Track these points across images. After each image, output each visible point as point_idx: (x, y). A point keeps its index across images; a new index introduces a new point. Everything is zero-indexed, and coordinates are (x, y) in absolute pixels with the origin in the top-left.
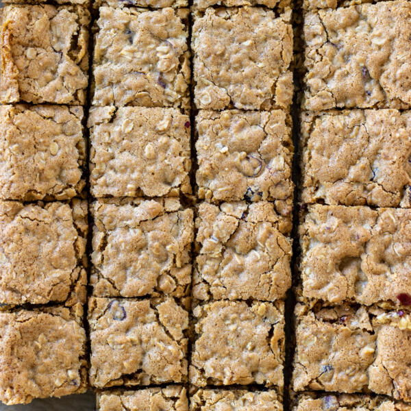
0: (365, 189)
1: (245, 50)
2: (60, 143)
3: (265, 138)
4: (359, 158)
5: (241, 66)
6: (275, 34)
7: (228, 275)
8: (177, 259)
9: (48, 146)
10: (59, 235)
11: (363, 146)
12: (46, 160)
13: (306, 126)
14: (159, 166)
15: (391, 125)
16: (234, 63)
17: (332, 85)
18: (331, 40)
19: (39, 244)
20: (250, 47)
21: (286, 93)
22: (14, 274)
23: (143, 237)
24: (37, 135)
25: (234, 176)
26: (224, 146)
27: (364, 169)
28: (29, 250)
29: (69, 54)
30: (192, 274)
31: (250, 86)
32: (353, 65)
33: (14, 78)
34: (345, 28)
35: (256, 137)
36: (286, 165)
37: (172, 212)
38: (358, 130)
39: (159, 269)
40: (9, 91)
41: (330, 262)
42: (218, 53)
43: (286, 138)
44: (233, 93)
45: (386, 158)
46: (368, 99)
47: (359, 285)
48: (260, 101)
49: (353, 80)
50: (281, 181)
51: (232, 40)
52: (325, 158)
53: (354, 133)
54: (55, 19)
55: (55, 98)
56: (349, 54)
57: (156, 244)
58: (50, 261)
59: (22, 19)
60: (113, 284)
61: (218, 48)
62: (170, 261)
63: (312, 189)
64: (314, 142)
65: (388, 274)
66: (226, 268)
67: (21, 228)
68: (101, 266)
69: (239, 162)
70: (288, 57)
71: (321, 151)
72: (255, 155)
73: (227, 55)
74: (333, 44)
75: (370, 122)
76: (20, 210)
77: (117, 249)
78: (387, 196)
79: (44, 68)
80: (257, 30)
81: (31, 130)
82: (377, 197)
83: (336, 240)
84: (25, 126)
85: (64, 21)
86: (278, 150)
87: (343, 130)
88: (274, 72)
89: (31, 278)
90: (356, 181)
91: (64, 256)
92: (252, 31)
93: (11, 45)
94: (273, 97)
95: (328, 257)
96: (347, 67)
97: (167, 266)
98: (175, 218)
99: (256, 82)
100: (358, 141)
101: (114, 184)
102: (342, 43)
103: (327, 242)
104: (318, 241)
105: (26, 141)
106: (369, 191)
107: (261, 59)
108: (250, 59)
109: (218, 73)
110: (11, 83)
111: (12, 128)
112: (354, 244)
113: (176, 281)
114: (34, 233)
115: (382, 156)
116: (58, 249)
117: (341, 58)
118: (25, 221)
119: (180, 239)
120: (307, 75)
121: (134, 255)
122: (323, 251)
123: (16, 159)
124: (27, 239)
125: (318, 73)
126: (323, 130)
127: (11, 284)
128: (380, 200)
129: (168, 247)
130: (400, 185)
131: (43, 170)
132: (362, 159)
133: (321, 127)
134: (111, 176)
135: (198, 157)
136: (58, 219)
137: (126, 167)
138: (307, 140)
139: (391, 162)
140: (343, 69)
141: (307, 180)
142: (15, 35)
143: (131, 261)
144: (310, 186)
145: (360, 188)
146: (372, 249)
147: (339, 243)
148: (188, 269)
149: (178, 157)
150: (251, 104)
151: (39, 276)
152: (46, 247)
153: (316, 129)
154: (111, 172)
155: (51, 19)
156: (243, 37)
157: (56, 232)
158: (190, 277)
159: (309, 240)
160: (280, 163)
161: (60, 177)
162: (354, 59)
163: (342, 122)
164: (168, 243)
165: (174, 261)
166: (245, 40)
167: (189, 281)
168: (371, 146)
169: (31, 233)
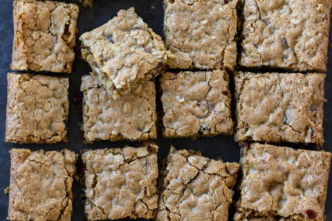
0: (280, 129)
1: (202, 27)
2: (52, 103)
3: (210, 90)
4: (276, 108)
5: (200, 38)
6: (224, 16)
7: (184, 207)
8: (147, 190)
9: (44, 105)
10: (54, 175)
11: (278, 99)
12: (42, 114)
13: (238, 86)
14: (134, 118)
15: (297, 84)
16: (195, 36)
17: (261, 49)
18: (262, 18)
19: (41, 180)
20: (206, 25)
21: (231, 57)
22: (23, 200)
23: (122, 176)
24: (37, 97)
25: (190, 118)
26: (181, 98)
27: (279, 115)
28: (34, 183)
29: (63, 38)
30: (158, 202)
31: (206, 52)
32: (277, 36)
33: (25, 53)
34: (272, 10)
35: (204, 89)
36: (227, 108)
37: (142, 157)
38: (275, 88)
39: (135, 199)
40: (20, 62)
41: (262, 184)
42: (184, 29)
43: (225, 89)
44: (194, 57)
45: (295, 107)
46: (285, 61)
47: (281, 202)
48: (213, 63)
49: (275, 47)
50: (223, 120)
51: (193, 20)
52: (252, 108)
53: (272, 90)
54: (53, 12)
55: (51, 68)
56: (274, 28)
57: (132, 180)
58: (48, 192)
59: (31, 11)
60: (103, 210)
61: (184, 25)
62: (143, 192)
63: (244, 130)
64: (244, 97)
65: (301, 196)
66: (184, 202)
67: (30, 168)
68: (93, 198)
69: (192, 108)
70: (233, 32)
71: (249, 103)
72: (204, 102)
73: (190, 30)
74: (264, 21)
75: (283, 83)
76: (28, 155)
77: (104, 185)
78: (296, 134)
79: (44, 47)
80: (211, 13)
81: (34, 93)
82: (289, 136)
83: (267, 169)
84: (30, 90)
85: (60, 14)
86: (220, 98)
87: (264, 88)
88: (223, 42)
89: (35, 203)
90: (274, 124)
91: (58, 189)
92: (208, 13)
93: (23, 29)
94: (222, 60)
95: (261, 180)
96: (272, 38)
97: (140, 196)
98: (144, 162)
99: (210, 49)
100: (275, 96)
101: (102, 131)
102: (270, 20)
103: (261, 170)
104: (255, 169)
105: (30, 100)
106: (283, 131)
107: (214, 33)
108: (206, 33)
109: (183, 42)
110: (22, 57)
111: (21, 91)
112: (280, 173)
113: (147, 206)
114: (38, 172)
115: (292, 106)
116: (53, 184)
117: (268, 31)
118: (32, 163)
119: (148, 176)
120: (244, 41)
121: (116, 189)
122: (258, 176)
123: (22, 113)
124: (33, 176)
125: (251, 40)
126: (250, 89)
127: (21, 207)
128: (290, 137)
129: (141, 182)
130: (304, 126)
131: (40, 121)
132: (278, 108)
133: (249, 86)
134: (99, 126)
135: (163, 107)
136: (54, 163)
137: (111, 119)
138: (239, 95)
139: (297, 110)
140: (269, 39)
141: (240, 124)
142: (26, 22)
143: (115, 194)
144: (242, 128)
145: (277, 129)
146: (291, 178)
147: (269, 172)
148: (155, 198)
149: (147, 111)
150: (206, 65)
151: (40, 202)
152: (46, 183)
153: (246, 88)
154: (100, 123)
155: (51, 11)
156: (201, 18)
157: (53, 171)
158: (156, 204)
159: (249, 168)
160: (222, 107)
161: (50, 127)
162: (278, 32)
163: (264, 82)
164: (140, 180)
165: (145, 192)
166: (203, 20)
167: (156, 207)
168: (284, 99)
169: (36, 172)
